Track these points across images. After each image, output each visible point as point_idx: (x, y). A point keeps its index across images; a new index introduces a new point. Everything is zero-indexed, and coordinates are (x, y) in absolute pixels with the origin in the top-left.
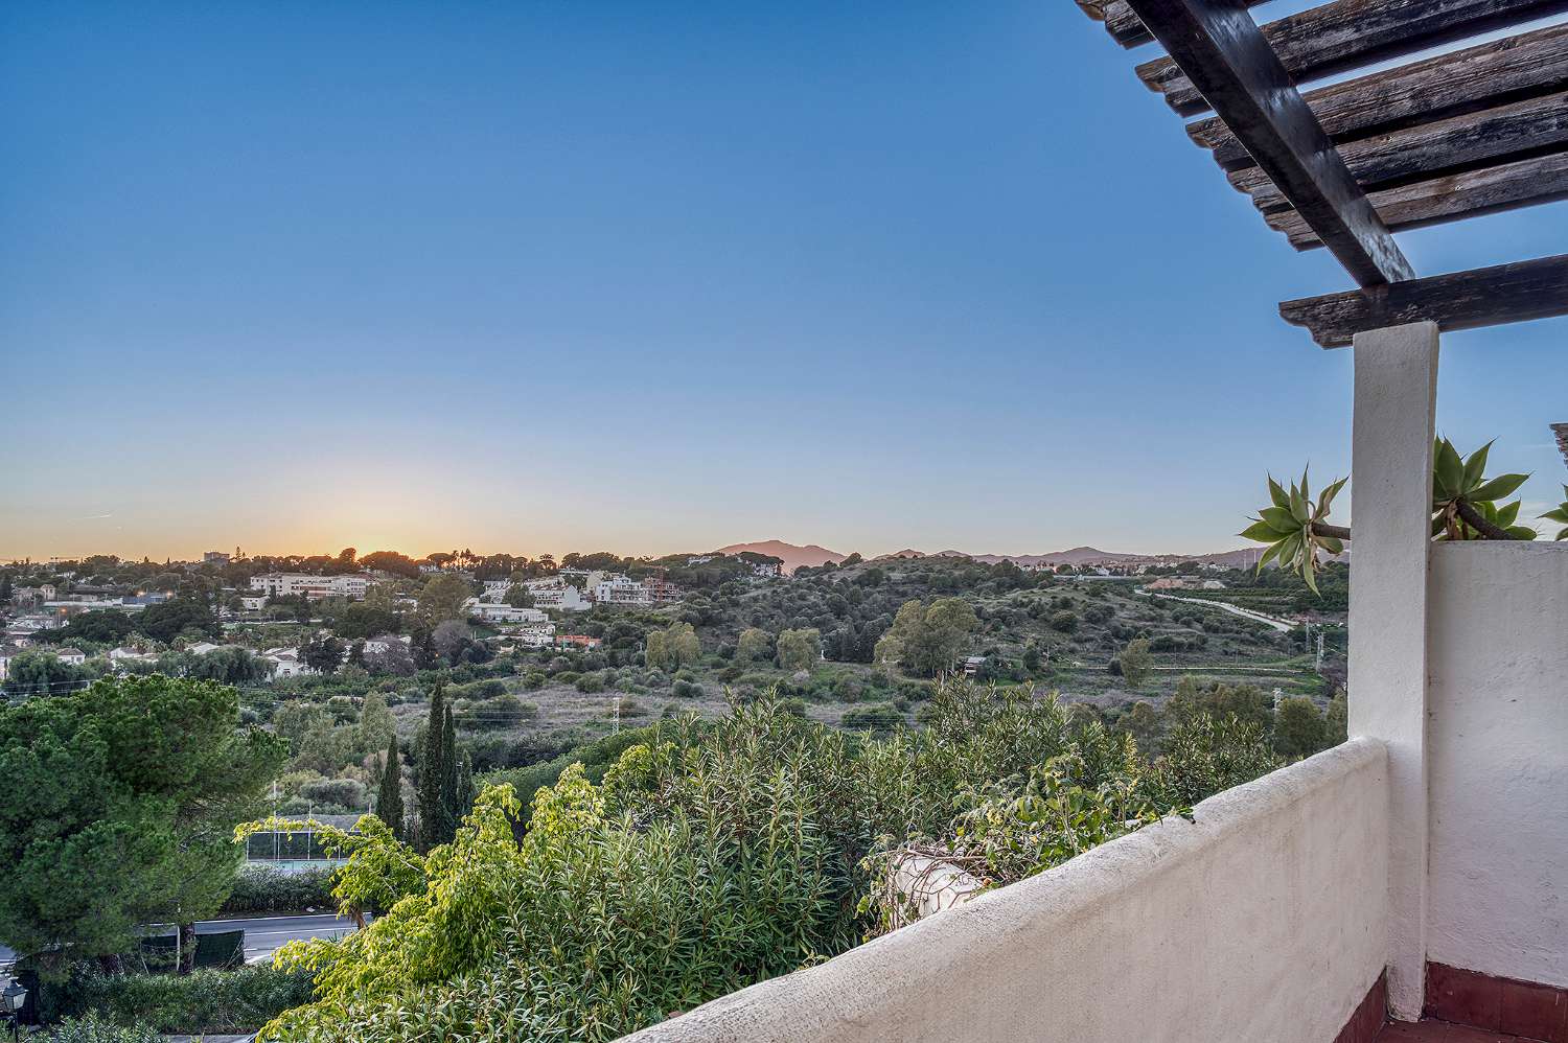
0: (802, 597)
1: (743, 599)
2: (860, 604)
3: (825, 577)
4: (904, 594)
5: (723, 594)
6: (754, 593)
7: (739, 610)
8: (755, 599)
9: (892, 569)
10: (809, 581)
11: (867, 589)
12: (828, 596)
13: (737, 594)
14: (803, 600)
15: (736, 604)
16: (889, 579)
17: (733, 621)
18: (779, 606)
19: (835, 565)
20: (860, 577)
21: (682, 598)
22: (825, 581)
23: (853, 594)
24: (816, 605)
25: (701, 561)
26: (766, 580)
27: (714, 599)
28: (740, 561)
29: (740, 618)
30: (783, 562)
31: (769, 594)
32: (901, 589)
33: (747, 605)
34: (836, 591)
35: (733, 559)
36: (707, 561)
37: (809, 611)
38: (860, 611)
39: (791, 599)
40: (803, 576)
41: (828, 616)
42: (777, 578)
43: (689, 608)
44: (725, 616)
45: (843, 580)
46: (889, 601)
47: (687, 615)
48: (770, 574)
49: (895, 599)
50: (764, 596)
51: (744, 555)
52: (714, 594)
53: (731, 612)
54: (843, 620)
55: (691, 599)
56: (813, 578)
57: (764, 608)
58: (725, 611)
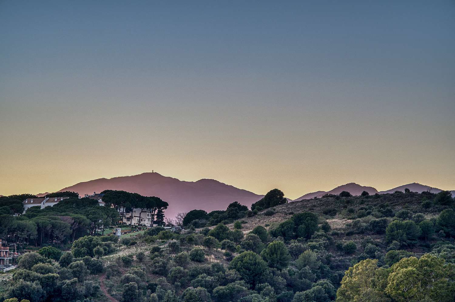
0: (197, 258)
1: (108, 261)
2: (285, 265)
3: (231, 227)
4: (349, 250)
5: (78, 254)
6: (124, 253)
7: (102, 279)
8: (127, 262)
9: (331, 213)
10: (206, 233)
11: (294, 243)
12: (236, 255)
13: (99, 253)
14: (199, 261)
15: (97, 270)
16: (326, 228)
17: (93, 295)
18: (162, 271)
19: (245, 208)
20: (282, 226)
21: (13, 262)
22: (231, 233)
23: (274, 251)
24: (218, 268)
25: (43, 206)
26: (142, 232)
27: (65, 263)
28: (102, 205)
29: (103, 290)
30: (165, 205)
31: (147, 253)
32: (346, 242)
33: (114, 271)
34: (248, 247)
35: (90, 202)
36: (52, 204)
37: (209, 278)
38: (284, 276)
39: (180, 261)
40: (197, 226)
41: (237, 285)
42: (158, 230)
43: (27, 277)
44: (81, 289)
45: (259, 231)
46: (328, 261)
47: (22, 288)
48: (147, 223)
49: (337, 258)
50: (141, 257)
51: (108, 196)
52: (64, 254)
53: (91, 281)
54: (259, 290)
55: (29, 264)
56: (212, 228)
57: (141, 276)
58: (81, 281)
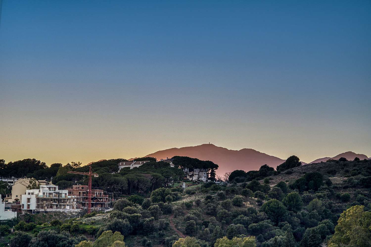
0: (238, 204)
1: (175, 205)
2: (299, 209)
3: (262, 182)
4: (346, 199)
5: (155, 200)
6: (187, 200)
7: (171, 218)
8: (188, 206)
9: (333, 173)
10: (244, 186)
11: (306, 194)
12: (265, 202)
13: (169, 200)
14: (239, 206)
15: (168, 211)
16: (329, 183)
17: (165, 229)
18: (213, 213)
19: (272, 169)
20: (298, 181)
21: (111, 205)
22: (262, 186)
23: (292, 199)
24: (252, 211)
25: (132, 167)
26: (200, 185)
27: (146, 206)
28: (172, 166)
29: (172, 226)
30: (216, 167)
31: (202, 200)
32: (343, 193)
33: (179, 213)
34: (274, 196)
35: (164, 164)
36: (138, 166)
37: (246, 218)
38: (298, 217)
39: (226, 206)
40: (238, 181)
41: (265, 223)
42: (211, 184)
43: (119, 216)
44: (157, 224)
45: (281, 185)
46: (330, 206)
47: (116, 224)
48: (204, 179)
49: (336, 204)
50: (198, 203)
51: (178, 160)
52: (145, 200)
53: (163, 219)
54: (281, 227)
55: (121, 207)
56: (248, 183)
57: (198, 216)
58: (156, 219)
